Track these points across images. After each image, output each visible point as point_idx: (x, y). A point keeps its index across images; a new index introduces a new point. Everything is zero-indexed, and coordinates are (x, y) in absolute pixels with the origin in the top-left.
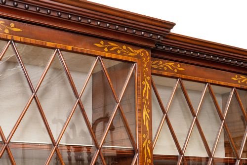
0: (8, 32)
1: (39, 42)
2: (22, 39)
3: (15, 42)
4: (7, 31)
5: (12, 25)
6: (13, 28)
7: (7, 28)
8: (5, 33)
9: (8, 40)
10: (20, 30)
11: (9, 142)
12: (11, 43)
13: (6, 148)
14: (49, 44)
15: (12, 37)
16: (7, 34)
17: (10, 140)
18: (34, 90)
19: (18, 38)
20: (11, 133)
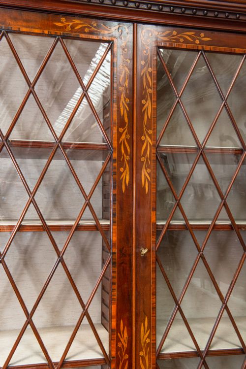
0: (199, 42)
1: (228, 49)
2: (212, 48)
3: (205, 51)
4: (197, 42)
5: (202, 35)
6: (203, 37)
7: (198, 39)
8: (197, 44)
9: (198, 51)
10: (210, 39)
11: (204, 147)
12: (201, 53)
13: (201, 154)
14: (238, 50)
15: (202, 47)
16: (198, 44)
17: (204, 146)
18: (224, 98)
19: (207, 48)
20: (205, 140)
